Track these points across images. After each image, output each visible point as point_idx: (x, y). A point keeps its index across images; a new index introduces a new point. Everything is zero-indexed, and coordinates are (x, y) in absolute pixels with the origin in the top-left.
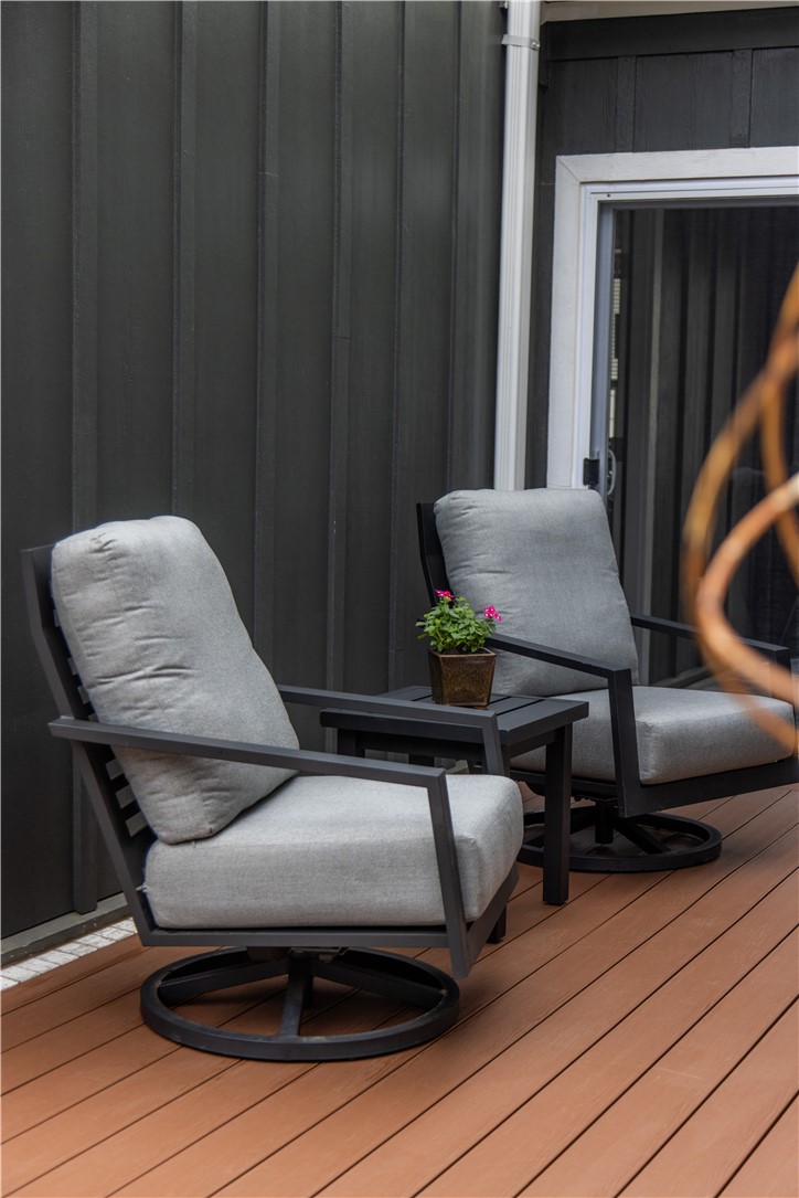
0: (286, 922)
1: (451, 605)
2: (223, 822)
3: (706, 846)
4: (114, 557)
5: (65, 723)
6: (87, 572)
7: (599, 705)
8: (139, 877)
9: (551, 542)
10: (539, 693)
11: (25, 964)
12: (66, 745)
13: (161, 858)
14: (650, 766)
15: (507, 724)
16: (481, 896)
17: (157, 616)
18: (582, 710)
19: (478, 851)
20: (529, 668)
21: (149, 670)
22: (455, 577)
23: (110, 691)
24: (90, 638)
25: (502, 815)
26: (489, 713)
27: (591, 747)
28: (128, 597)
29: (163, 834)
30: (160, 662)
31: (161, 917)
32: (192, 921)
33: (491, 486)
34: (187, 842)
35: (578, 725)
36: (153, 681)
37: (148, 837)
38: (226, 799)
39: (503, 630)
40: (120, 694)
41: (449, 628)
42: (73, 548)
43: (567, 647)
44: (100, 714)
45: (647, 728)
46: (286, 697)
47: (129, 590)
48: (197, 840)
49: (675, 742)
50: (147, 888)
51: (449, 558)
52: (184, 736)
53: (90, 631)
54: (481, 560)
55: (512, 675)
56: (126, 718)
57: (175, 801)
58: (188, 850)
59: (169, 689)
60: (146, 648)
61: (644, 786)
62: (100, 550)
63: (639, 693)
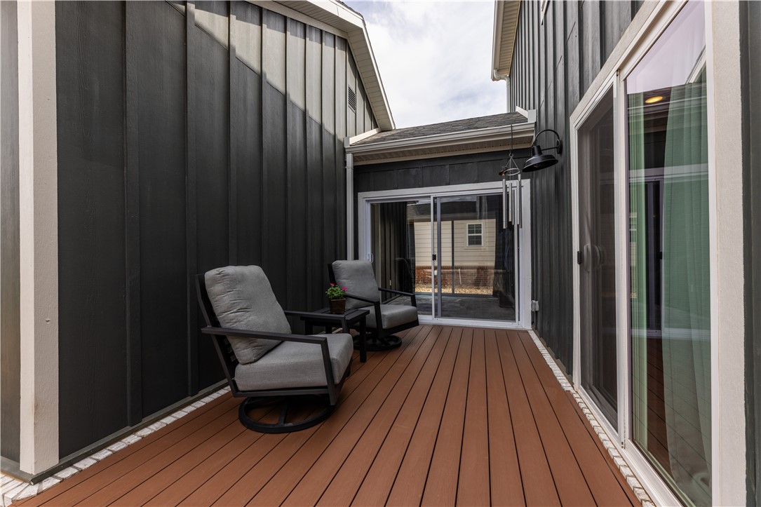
0: (278, 387)
1: (334, 287)
2: (259, 357)
3: (399, 342)
4: (224, 276)
5: (208, 329)
6: (215, 281)
7: (372, 310)
8: (233, 375)
9: (360, 272)
10: (356, 308)
11: (211, 396)
12: (208, 336)
13: (240, 369)
14: (385, 325)
15: (348, 318)
16: (339, 376)
17: (239, 293)
18: (368, 312)
19: (338, 362)
20: (355, 302)
21: (235, 310)
22: (337, 281)
23: (223, 318)
24: (216, 301)
25: (346, 348)
26: (343, 316)
27: (371, 320)
28: (230, 288)
29: (240, 362)
30: (239, 308)
31: (240, 388)
32: (249, 389)
33: (346, 259)
34: (248, 363)
35: (367, 316)
36: (238, 313)
37: (237, 363)
38: (260, 349)
39: (348, 293)
40: (226, 318)
41: (333, 293)
42: (210, 274)
43: (364, 296)
44: (221, 324)
45: (384, 316)
46: (286, 314)
47: (229, 286)
48: (251, 363)
49: (391, 318)
50: (235, 379)
51: (336, 276)
52: (246, 331)
53: (217, 299)
54: (343, 276)
55: (350, 304)
56: (228, 325)
57: (243, 351)
58: (248, 366)
59: (241, 316)
60: (234, 303)
61: (384, 330)
62: (219, 274)
63: (382, 306)
